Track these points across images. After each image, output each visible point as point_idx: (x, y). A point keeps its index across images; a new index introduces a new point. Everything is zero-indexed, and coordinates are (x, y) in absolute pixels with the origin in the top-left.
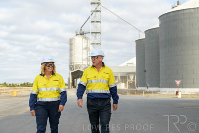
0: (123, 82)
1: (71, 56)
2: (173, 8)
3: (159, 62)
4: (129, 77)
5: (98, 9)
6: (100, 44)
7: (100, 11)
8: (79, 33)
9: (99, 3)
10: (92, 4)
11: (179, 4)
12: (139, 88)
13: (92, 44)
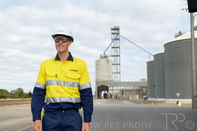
0: (137, 94)
1: (97, 73)
2: (176, 37)
3: (164, 79)
4: (142, 90)
5: (118, 38)
6: (119, 64)
7: (119, 39)
8: (102, 56)
9: (118, 34)
10: (112, 34)
11: (180, 34)
12: (150, 99)
13: (113, 65)
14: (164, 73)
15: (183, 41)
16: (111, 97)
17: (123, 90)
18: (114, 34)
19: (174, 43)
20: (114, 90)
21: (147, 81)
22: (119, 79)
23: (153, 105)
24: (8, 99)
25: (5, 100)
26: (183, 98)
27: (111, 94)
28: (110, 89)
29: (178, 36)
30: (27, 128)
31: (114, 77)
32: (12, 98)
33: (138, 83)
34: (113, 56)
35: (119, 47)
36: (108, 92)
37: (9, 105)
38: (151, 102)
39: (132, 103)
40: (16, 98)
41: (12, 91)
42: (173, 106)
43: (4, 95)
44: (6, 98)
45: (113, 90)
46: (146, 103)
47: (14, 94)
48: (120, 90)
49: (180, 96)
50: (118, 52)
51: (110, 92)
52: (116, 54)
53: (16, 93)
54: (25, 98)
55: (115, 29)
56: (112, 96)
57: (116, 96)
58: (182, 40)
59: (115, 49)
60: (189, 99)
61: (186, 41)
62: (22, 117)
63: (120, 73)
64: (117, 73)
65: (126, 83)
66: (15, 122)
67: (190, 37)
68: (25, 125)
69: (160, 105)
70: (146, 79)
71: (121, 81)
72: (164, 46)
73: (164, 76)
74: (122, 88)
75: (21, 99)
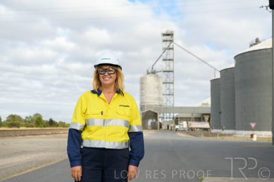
1: (142, 95)
2: (251, 45)
3: (234, 103)
4: (203, 118)
5: (171, 47)
6: (173, 83)
7: (173, 49)
8: (150, 71)
9: (171, 41)
10: (164, 41)
11: (257, 41)
12: (214, 131)
13: (164, 83)
14: (234, 95)
15: (262, 52)
16: (161, 127)
17: (177, 118)
18: (166, 41)
19: (248, 54)
20: (165, 118)
21: (210, 106)
22: (172, 102)
23: (218, 139)
24: (21, 128)
25: (17, 129)
26: (260, 130)
27: (160, 123)
28: (159, 116)
29: (255, 44)
30: (44, 166)
31: (165, 100)
32: (27, 127)
33: (198, 108)
34: (164, 71)
35: (172, 60)
36: (157, 120)
37: (23, 135)
38: (215, 135)
39: (190, 136)
40: (33, 127)
41: (27, 117)
42: (246, 140)
43: (16, 122)
44: (19, 127)
45: (163, 118)
46: (208, 136)
47: (29, 122)
48: (173, 118)
49: (255, 126)
50: (172, 67)
51: (160, 120)
52: (168, 69)
53: (32, 120)
54: (45, 126)
55: (168, 35)
56: (163, 126)
57: (168, 126)
58: (260, 50)
59: (168, 62)
60: (268, 130)
61: (265, 51)
62: (38, 151)
63: (173, 95)
64: (170, 95)
65: (181, 108)
66: (29, 158)
67: (271, 47)
68: (42, 163)
69: (227, 139)
70: (210, 103)
71: (175, 106)
72: (235, 57)
73: (234, 100)
74: (175, 115)
75: (39, 128)
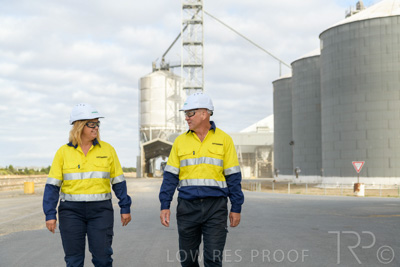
0: (246, 165)
1: (143, 111)
2: (348, 16)
3: (319, 126)
5: (198, 18)
6: (201, 88)
7: (201, 23)
8: (158, 66)
9: (199, 7)
10: (185, 7)
11: (360, 8)
12: (279, 178)
13: (185, 88)
14: (319, 110)
18: (189, 7)
23: (289, 194)
26: (368, 176)
29: (355, 13)
34: (185, 66)
35: (201, 44)
38: (284, 185)
50: (199, 57)
69: (307, 193)
72: (321, 36)
73: (319, 117)
